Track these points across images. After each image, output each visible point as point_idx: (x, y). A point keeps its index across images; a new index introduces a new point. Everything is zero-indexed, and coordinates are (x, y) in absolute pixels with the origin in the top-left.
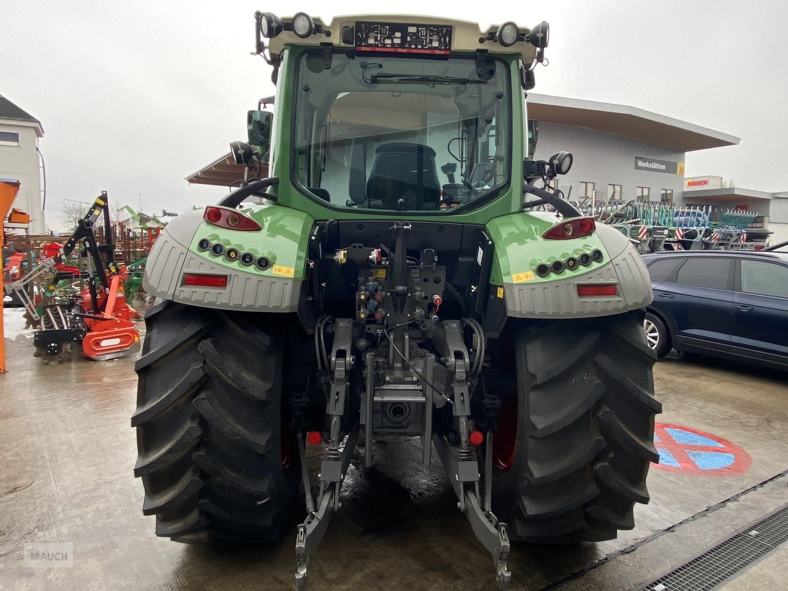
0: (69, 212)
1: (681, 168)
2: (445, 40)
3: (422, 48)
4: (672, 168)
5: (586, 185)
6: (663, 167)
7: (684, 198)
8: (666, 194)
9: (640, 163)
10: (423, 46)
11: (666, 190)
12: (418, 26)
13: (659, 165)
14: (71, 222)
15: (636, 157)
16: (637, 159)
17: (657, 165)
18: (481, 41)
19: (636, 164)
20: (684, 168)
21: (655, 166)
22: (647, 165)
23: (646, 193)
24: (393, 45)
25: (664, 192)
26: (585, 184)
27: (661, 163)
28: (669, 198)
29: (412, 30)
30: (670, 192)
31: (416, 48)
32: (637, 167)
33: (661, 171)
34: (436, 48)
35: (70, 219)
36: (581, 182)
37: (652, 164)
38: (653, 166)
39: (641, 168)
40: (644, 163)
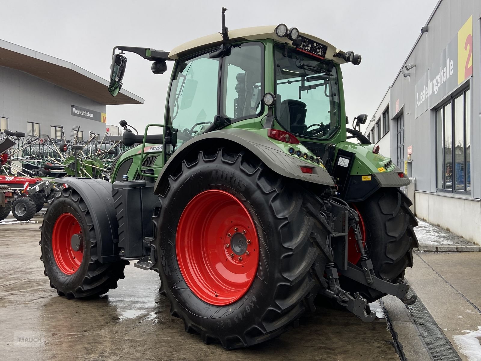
1: (104, 117)
2: (323, 52)
3: (316, 54)
4: (98, 117)
6: (91, 115)
9: (75, 111)
10: (316, 53)
12: (317, 43)
13: (89, 114)
16: (72, 106)
17: (87, 113)
18: (334, 56)
19: (72, 111)
20: (106, 117)
21: (86, 114)
24: (308, 50)
26: (32, 124)
27: (90, 112)
29: (315, 44)
31: (314, 54)
32: (72, 114)
33: (90, 118)
34: (320, 55)
36: (28, 122)
37: (84, 112)
38: (85, 113)
39: (76, 115)
40: (77, 111)
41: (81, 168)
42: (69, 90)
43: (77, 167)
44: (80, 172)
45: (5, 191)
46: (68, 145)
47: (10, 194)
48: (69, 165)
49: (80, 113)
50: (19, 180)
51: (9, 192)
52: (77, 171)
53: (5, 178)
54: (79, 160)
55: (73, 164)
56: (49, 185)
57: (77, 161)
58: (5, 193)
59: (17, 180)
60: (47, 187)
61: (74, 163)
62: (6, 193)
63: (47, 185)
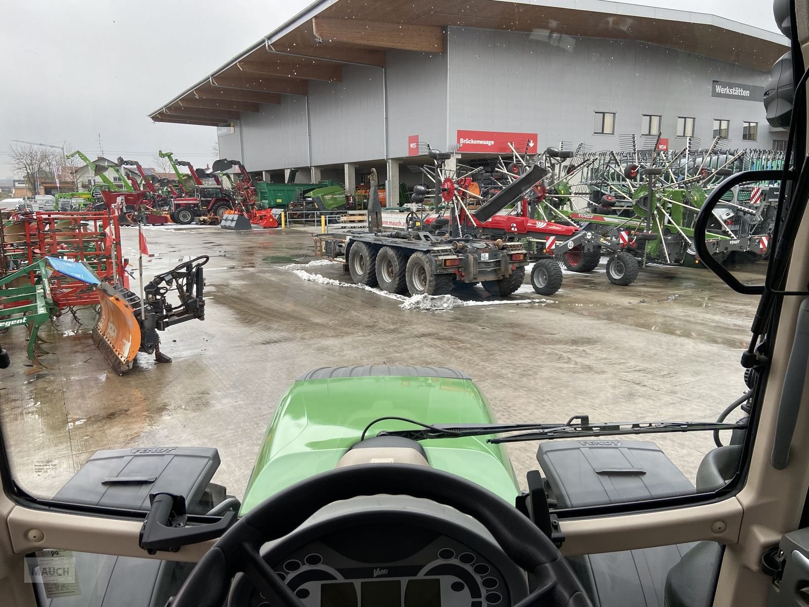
0: (19, 157)
4: (758, 95)
5: (650, 119)
6: (747, 93)
7: (770, 132)
8: (749, 126)
9: (719, 89)
11: (749, 123)
13: (742, 91)
14: (21, 169)
15: (714, 81)
16: (715, 83)
17: (740, 90)
19: (714, 89)
21: (737, 91)
22: (726, 90)
23: (724, 125)
25: (747, 125)
26: (649, 117)
27: (745, 88)
28: (752, 132)
30: (754, 124)
32: (715, 94)
33: (744, 98)
35: (19, 166)
36: (644, 115)
37: (734, 90)
38: (735, 92)
39: (720, 95)
40: (723, 88)
41: (658, 205)
42: (711, 57)
43: (651, 203)
44: (655, 212)
45: (513, 252)
46: (640, 166)
47: (520, 257)
48: (638, 201)
49: (728, 92)
50: (551, 228)
51: (518, 253)
52: (651, 210)
53: (536, 224)
54: (656, 191)
55: (645, 198)
56: (592, 238)
57: (652, 193)
58: (511, 255)
59: (550, 227)
60: (588, 241)
61: (647, 198)
62: (513, 256)
63: (589, 238)
